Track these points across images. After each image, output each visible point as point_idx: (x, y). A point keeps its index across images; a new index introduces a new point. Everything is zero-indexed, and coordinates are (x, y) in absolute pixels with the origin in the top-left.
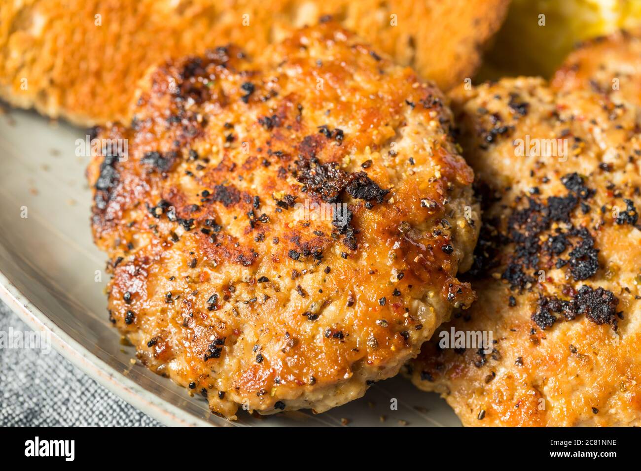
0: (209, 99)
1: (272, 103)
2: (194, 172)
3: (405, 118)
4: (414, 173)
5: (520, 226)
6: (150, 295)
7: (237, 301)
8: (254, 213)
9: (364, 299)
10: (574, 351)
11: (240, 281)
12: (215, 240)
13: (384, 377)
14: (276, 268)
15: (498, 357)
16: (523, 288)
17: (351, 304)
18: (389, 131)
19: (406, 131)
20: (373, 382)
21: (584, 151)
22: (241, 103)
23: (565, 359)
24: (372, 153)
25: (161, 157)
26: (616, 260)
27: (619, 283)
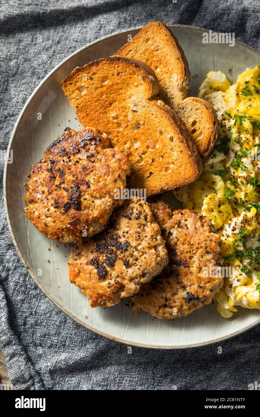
1: (90, 164)
3: (106, 197)
4: (92, 210)
5: (109, 240)
6: (36, 176)
8: (61, 184)
9: (56, 224)
10: (90, 274)
11: (45, 194)
12: (50, 180)
14: (51, 199)
15: (80, 257)
16: (97, 251)
17: (53, 222)
18: (98, 195)
19: (103, 200)
23: (87, 274)
24: (90, 197)
25: (64, 151)
26: (116, 267)
27: (112, 272)
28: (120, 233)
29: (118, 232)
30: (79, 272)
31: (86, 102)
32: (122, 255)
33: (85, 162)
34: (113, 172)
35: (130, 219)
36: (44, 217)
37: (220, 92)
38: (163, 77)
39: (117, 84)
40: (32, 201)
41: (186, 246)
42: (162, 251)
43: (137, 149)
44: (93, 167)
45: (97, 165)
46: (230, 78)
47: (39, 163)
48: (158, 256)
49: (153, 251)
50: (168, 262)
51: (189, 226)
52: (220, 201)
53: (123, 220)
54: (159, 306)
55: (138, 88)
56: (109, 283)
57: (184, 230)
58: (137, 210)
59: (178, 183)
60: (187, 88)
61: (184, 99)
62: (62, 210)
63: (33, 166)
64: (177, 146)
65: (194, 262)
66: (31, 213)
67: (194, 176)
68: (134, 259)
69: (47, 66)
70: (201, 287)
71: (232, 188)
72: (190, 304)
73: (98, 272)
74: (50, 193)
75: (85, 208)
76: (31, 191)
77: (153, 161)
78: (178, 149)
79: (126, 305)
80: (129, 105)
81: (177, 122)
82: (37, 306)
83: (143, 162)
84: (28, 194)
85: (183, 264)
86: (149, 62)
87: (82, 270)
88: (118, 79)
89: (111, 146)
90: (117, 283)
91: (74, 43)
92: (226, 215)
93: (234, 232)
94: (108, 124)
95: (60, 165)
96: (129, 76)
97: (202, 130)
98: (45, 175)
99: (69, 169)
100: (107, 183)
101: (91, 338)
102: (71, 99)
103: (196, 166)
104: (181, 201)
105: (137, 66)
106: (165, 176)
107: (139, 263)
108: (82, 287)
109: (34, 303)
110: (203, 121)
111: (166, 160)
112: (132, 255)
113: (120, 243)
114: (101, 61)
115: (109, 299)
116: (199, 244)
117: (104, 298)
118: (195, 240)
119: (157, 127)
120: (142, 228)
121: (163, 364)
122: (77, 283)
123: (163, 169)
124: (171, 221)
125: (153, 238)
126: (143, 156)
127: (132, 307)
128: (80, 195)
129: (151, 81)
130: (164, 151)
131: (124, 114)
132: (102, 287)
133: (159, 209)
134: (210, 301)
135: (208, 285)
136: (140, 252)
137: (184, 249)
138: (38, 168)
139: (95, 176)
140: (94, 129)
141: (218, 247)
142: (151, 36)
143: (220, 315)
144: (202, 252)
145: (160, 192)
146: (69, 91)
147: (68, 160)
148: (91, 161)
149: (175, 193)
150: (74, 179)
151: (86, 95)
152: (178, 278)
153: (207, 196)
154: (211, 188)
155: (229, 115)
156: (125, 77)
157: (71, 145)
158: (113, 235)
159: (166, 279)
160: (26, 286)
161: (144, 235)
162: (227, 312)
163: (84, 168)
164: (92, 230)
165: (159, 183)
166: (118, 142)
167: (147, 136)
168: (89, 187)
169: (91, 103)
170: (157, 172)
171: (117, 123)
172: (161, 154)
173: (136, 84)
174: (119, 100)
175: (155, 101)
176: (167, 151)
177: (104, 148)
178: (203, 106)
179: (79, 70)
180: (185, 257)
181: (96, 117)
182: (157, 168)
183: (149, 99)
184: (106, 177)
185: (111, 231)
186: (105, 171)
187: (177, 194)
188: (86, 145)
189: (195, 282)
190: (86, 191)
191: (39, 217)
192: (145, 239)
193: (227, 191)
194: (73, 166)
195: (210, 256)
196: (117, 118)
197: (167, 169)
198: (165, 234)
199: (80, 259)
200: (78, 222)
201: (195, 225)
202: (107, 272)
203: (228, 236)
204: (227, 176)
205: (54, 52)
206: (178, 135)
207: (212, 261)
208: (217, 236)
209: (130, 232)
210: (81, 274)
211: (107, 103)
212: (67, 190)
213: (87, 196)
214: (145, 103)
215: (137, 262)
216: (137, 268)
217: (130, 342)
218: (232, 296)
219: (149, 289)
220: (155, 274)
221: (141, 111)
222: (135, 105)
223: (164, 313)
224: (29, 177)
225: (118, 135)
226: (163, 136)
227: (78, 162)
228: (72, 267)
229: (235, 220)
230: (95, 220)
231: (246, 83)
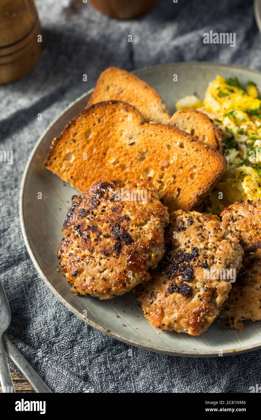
0: (103, 197)
1: (117, 203)
2: (90, 219)
3: (150, 218)
4: (144, 236)
5: (175, 259)
6: (67, 252)
7: (85, 261)
8: (98, 237)
9: (115, 271)
10: (175, 302)
11: (87, 255)
12: (86, 241)
13: (118, 295)
14: (96, 255)
15: (155, 297)
16: (169, 279)
17: (111, 271)
18: (142, 221)
19: (149, 222)
20: (115, 295)
21: (202, 241)
22: (109, 201)
24: (135, 227)
25: (84, 211)
26: (197, 278)
27: (196, 285)
28: (183, 247)
29: (180, 247)
30: (162, 309)
31: (79, 167)
32: (197, 262)
33: (111, 205)
35: (184, 229)
36: (98, 274)
39: (102, 130)
40: (77, 273)
42: (232, 238)
48: (231, 242)
49: (224, 241)
51: (243, 214)
55: (125, 121)
56: (199, 296)
57: (240, 220)
58: (186, 217)
59: (210, 181)
61: (171, 117)
62: (114, 254)
64: (191, 148)
67: (221, 163)
68: (210, 259)
73: (182, 295)
74: (92, 251)
75: (137, 237)
76: (69, 268)
77: (175, 177)
78: (192, 150)
80: (124, 142)
82: (135, 387)
83: (166, 185)
85: (258, 246)
87: (164, 306)
88: (101, 126)
90: (207, 290)
94: (112, 173)
95: (87, 224)
96: (110, 116)
97: (204, 134)
99: (99, 220)
100: (144, 206)
102: (62, 174)
106: (193, 183)
107: (217, 258)
109: (130, 386)
110: (200, 125)
111: (188, 167)
112: (206, 257)
113: (188, 254)
114: (77, 118)
115: (207, 312)
117: (202, 314)
119: (162, 144)
120: (201, 229)
123: (189, 178)
124: (222, 222)
125: (217, 230)
126: (163, 180)
127: (233, 324)
128: (124, 230)
131: (122, 153)
132: (194, 305)
136: (212, 249)
137: (250, 234)
138: (65, 246)
139: (129, 208)
142: (109, 83)
145: (197, 200)
146: (57, 167)
147: (93, 216)
150: (109, 223)
151: (75, 160)
156: (108, 120)
157: (88, 202)
158: (177, 253)
159: (251, 270)
160: (111, 373)
161: (207, 233)
164: (155, 256)
165: (192, 193)
167: (157, 158)
168: (128, 219)
169: (85, 165)
170: (184, 185)
171: (120, 166)
172: (179, 166)
173: (121, 119)
174: (112, 144)
175: (147, 124)
176: (183, 159)
177: (121, 186)
179: (58, 140)
180: (256, 240)
181: (95, 174)
182: (182, 181)
183: (141, 125)
184: (140, 203)
190: (128, 225)
191: (93, 280)
192: (210, 235)
194: (101, 216)
196: (118, 162)
197: (192, 176)
199: (156, 298)
200: (136, 255)
201: (248, 210)
202: (190, 288)
206: (186, 137)
209: (191, 240)
210: (165, 311)
211: (101, 155)
212: (107, 236)
213: (132, 228)
214: (138, 129)
215: (215, 259)
216: (218, 264)
219: (240, 289)
221: (137, 140)
222: (130, 139)
224: (60, 258)
225: (127, 177)
226: (172, 148)
227: (103, 210)
228: (151, 313)
230: (153, 243)
231: (218, 89)
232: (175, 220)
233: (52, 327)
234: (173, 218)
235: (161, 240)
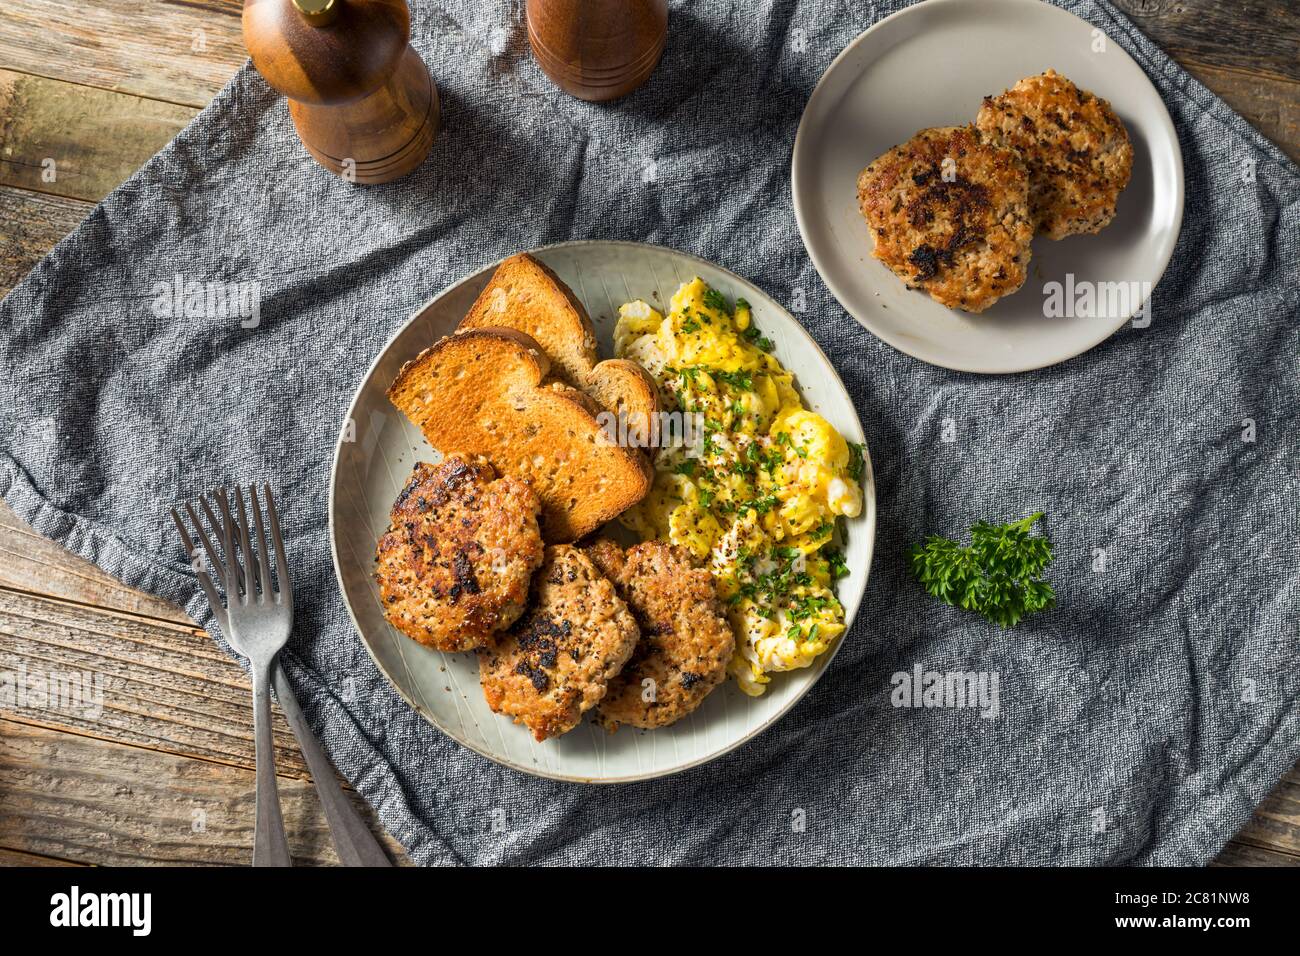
0: (457, 491)
1: (473, 514)
2: (430, 520)
3: (514, 559)
4: (497, 587)
5: (537, 626)
6: (388, 556)
7: (408, 588)
8: (434, 559)
9: (446, 625)
10: (522, 689)
11: (413, 581)
12: (416, 556)
14: (425, 587)
15: (497, 668)
16: (522, 650)
17: (440, 623)
21: (580, 613)
22: (463, 503)
23: (516, 690)
25: (424, 503)
26: (560, 666)
27: (556, 676)
28: (552, 610)
29: (548, 609)
30: (503, 691)
31: (436, 413)
32: (565, 644)
33: (464, 513)
34: (514, 517)
35: (562, 583)
36: (422, 619)
37: (648, 336)
38: (550, 341)
39: (480, 374)
40: (394, 599)
41: (661, 601)
42: (626, 620)
43: (540, 468)
44: (479, 518)
45: (485, 512)
46: (658, 305)
47: (387, 533)
48: (621, 629)
49: (611, 623)
50: (639, 633)
51: (657, 568)
52: (694, 515)
53: (551, 588)
54: (647, 707)
55: (516, 372)
56: (557, 695)
57: (650, 577)
58: (568, 566)
59: (621, 506)
60: (593, 347)
61: (593, 367)
62: (449, 600)
63: (376, 540)
65: (680, 622)
66: (397, 619)
67: (642, 487)
68: (585, 645)
69: (351, 364)
70: (701, 659)
71: (709, 487)
72: (693, 691)
73: (534, 681)
74: (421, 579)
75: (486, 586)
76: (387, 582)
77: (572, 480)
78: (605, 453)
79: (593, 722)
80: (509, 402)
81: (592, 411)
82: (447, 769)
83: (556, 486)
84: (383, 588)
85: (665, 630)
86: (521, 322)
87: (506, 687)
88: (480, 366)
89: (498, 475)
90: (569, 690)
91: (384, 313)
92: (710, 534)
93: (731, 557)
94: (482, 439)
95: (424, 528)
96: (496, 357)
98: (403, 551)
99: (442, 531)
100: (509, 537)
101: (551, 794)
102: (410, 414)
103: (641, 472)
104: (633, 529)
105: (504, 340)
106: (597, 499)
107: (594, 649)
108: (514, 714)
109: (441, 765)
110: (633, 395)
111: (592, 474)
112: (580, 640)
113: (557, 626)
114: (445, 344)
115: (563, 719)
116: (680, 591)
117: (555, 720)
118: (672, 588)
119: (563, 427)
120: (584, 593)
121: (679, 802)
122: (504, 710)
123: (592, 489)
124: (626, 567)
125: (606, 603)
126: (553, 476)
127: (603, 723)
128: (471, 568)
129: (534, 358)
130: (584, 461)
131: (503, 418)
132: (547, 704)
133: (602, 554)
134: (723, 676)
135: (712, 652)
137: (659, 606)
138: (388, 543)
139: (487, 531)
140: (462, 455)
141: (712, 588)
142: (513, 281)
143: (746, 695)
144: (689, 603)
146: (404, 403)
147: (435, 517)
148: (474, 509)
149: (621, 519)
150: (454, 544)
151: (433, 402)
152: (662, 656)
153: (671, 513)
154: (675, 497)
155: (673, 370)
156: (491, 361)
157: (433, 490)
158: (542, 617)
159: (645, 663)
160: (419, 740)
161: (591, 603)
162: (756, 686)
163: (466, 523)
164: (507, 617)
165: (591, 513)
166: (507, 465)
167: (552, 443)
168: (482, 551)
169: (446, 413)
171: (497, 435)
172: (582, 467)
173: (510, 367)
174: (490, 398)
175: (549, 386)
176: (589, 459)
177: (487, 481)
178: (626, 372)
179: (411, 367)
180: (665, 619)
181: (459, 433)
182: (581, 489)
183: (539, 386)
184: (505, 527)
185: (536, 610)
186: (500, 519)
187: (625, 521)
188: (457, 485)
189: (691, 653)
190: (479, 560)
191: (414, 622)
192: (594, 608)
193: (702, 496)
194: (446, 524)
195: (702, 607)
196: (495, 427)
197: (597, 488)
198: (621, 591)
199: (498, 670)
200: (480, 612)
201: (666, 564)
202: (547, 678)
203: (723, 567)
204: (696, 470)
205: (354, 337)
206: (600, 432)
207: (707, 612)
208: (704, 571)
209: (567, 604)
210: (507, 694)
211: (471, 407)
212: (446, 565)
213: (483, 567)
214: (533, 393)
215: (591, 649)
216: (593, 657)
217: (616, 779)
218: (754, 659)
219: (622, 685)
220: (625, 659)
221: (530, 407)
222: (519, 400)
223: (657, 717)
224: (377, 560)
225: (504, 452)
226: (577, 437)
227: (452, 516)
228: (488, 687)
229: (726, 537)
230: (507, 601)
231: (686, 311)
232: (552, 561)
233: (349, 651)
234: (550, 557)
235: (521, 598)
